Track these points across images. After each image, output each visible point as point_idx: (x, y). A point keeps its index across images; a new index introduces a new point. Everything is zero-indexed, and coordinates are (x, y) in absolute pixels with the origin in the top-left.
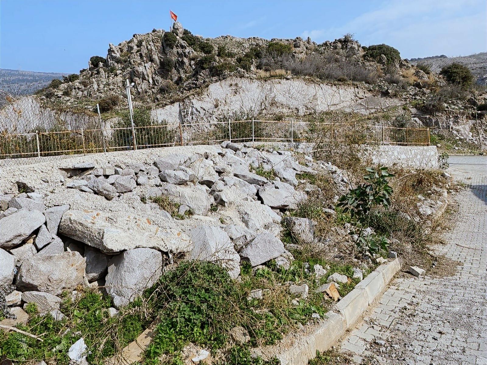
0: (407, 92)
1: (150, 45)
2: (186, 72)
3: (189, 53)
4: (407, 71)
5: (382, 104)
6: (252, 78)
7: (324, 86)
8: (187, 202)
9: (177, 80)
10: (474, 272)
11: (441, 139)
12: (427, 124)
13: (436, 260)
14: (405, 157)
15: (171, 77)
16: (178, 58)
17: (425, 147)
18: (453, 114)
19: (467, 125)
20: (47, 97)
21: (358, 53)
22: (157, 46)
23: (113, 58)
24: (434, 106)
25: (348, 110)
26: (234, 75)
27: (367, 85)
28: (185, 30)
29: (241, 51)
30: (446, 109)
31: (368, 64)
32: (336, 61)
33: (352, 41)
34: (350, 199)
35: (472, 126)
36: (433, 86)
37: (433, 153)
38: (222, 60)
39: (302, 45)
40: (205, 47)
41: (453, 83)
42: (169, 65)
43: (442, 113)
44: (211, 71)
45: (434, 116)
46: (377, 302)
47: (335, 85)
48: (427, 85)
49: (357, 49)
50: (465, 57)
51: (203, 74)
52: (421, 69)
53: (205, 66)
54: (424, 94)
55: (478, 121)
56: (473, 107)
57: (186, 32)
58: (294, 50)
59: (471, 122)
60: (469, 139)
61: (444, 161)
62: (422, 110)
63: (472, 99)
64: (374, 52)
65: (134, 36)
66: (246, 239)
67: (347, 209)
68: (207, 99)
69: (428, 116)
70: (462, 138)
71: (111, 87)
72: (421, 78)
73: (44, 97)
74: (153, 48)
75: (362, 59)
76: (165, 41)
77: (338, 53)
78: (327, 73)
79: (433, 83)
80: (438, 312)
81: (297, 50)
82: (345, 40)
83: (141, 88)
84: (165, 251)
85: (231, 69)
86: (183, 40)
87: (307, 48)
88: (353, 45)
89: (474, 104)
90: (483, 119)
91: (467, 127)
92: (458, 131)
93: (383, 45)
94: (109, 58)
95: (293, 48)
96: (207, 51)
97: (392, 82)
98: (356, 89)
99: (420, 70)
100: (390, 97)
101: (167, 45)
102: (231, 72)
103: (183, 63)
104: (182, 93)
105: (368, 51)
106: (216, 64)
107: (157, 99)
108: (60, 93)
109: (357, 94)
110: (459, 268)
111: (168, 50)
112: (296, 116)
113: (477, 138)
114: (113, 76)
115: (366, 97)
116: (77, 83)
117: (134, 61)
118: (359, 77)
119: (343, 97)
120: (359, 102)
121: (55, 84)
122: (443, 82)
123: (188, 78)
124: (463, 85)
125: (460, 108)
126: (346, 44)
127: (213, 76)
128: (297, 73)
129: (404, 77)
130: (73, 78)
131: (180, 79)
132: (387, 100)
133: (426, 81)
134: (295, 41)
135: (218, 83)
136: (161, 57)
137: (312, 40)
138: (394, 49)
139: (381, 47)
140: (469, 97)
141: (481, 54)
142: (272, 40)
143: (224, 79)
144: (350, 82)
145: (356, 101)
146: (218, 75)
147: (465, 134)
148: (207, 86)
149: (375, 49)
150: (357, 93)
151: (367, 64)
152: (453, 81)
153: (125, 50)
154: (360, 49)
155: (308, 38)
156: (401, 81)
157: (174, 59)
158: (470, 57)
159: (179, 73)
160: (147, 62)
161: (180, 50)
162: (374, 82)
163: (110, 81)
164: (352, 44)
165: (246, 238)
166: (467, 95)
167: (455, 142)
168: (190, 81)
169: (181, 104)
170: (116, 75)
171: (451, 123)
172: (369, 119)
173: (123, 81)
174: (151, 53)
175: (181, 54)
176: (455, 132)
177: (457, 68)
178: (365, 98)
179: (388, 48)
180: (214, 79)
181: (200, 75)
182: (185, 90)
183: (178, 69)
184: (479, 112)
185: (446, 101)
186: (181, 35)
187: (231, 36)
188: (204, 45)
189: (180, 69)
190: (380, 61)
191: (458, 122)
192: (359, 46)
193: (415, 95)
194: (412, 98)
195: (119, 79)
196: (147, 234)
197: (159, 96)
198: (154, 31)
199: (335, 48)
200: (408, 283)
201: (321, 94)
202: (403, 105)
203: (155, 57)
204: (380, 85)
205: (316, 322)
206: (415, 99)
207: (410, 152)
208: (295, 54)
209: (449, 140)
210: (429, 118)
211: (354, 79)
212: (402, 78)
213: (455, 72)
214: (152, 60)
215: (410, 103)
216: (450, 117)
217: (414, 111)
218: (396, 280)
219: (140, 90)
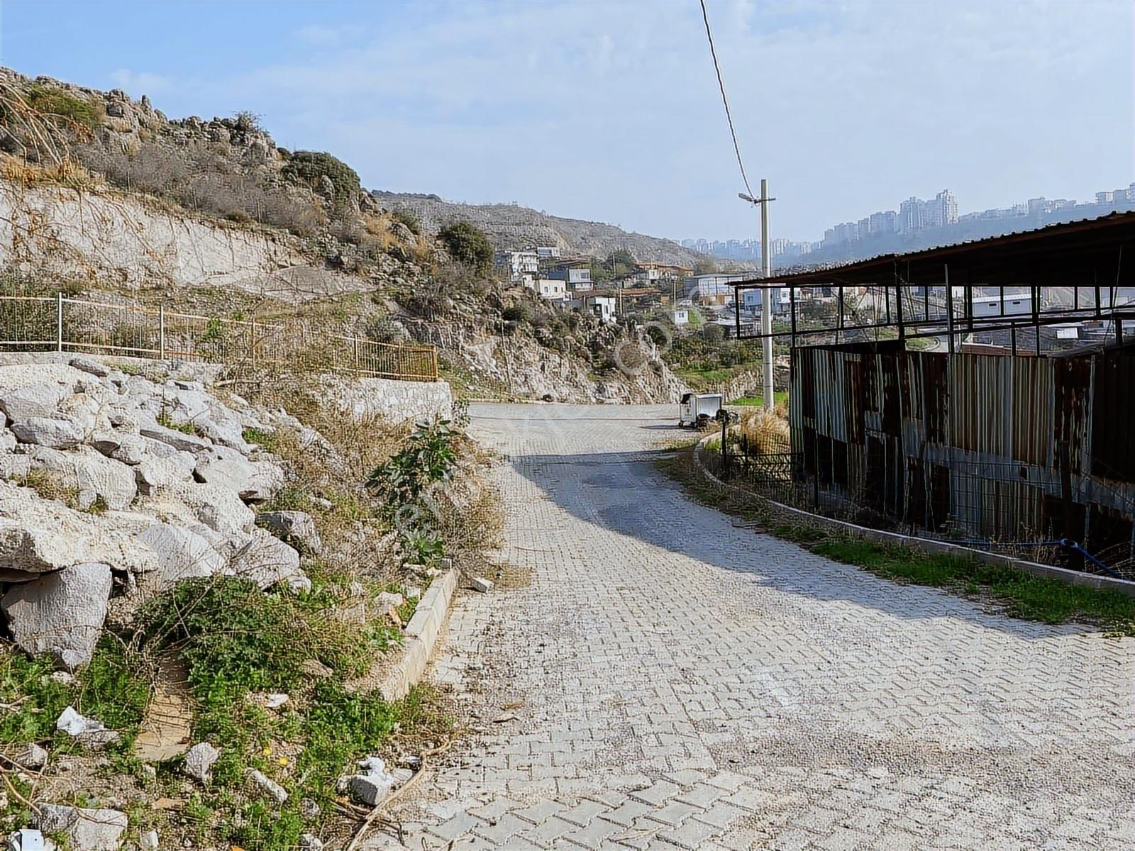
0: (378, 265)
4: (377, 222)
5: (329, 286)
7: (194, 227)
8: (91, 485)
10: (554, 578)
11: (444, 369)
12: (419, 336)
13: (500, 569)
14: (397, 402)
17: (431, 384)
18: (464, 321)
19: (488, 345)
21: (270, 161)
24: (430, 302)
25: (252, 289)
27: (294, 239)
30: (452, 310)
31: (295, 191)
32: (219, 169)
33: (256, 132)
34: (393, 473)
35: (496, 347)
36: (425, 260)
37: (443, 396)
39: (129, 112)
41: (462, 260)
43: (445, 318)
45: (430, 322)
46: (445, 628)
47: (221, 227)
48: (412, 256)
49: (266, 150)
50: (472, 207)
52: (403, 223)
54: (411, 274)
55: (505, 339)
56: (496, 312)
58: (107, 120)
59: (494, 340)
60: (492, 372)
61: (461, 412)
62: (408, 308)
63: (494, 296)
64: (306, 166)
66: (234, 547)
67: (383, 489)
69: (420, 321)
70: (481, 368)
72: (404, 239)
75: (281, 177)
77: (223, 153)
78: (200, 195)
79: (425, 255)
80: (530, 627)
81: (115, 121)
82: (239, 125)
84: (123, 569)
87: (141, 123)
88: (259, 141)
89: (498, 305)
90: (512, 335)
91: (488, 350)
92: (472, 354)
93: (326, 154)
95: (105, 116)
97: (346, 239)
98: (270, 243)
99: (401, 224)
100: (345, 272)
105: (292, 160)
109: (273, 256)
110: (533, 575)
112: (122, 289)
113: (504, 370)
115: (292, 265)
118: (276, 218)
119: (242, 258)
120: (278, 273)
122: (443, 256)
124: (479, 267)
125: (475, 312)
126: (243, 135)
128: (120, 182)
129: (370, 232)
132: (339, 278)
133: (413, 247)
134: (109, 98)
137: (153, 105)
138: (348, 169)
139: (321, 159)
140: (488, 291)
141: (500, 206)
142: (39, 79)
144: (255, 225)
145: (271, 270)
147: (485, 361)
149: (310, 161)
150: (272, 253)
151: (293, 190)
152: (462, 257)
154: (274, 152)
155: (144, 98)
156: (364, 240)
158: (482, 208)
162: (308, 235)
164: (257, 137)
165: (232, 545)
166: (486, 287)
167: (468, 377)
171: (461, 338)
172: (300, 315)
176: (468, 357)
177: (467, 231)
178: (290, 267)
179: (336, 164)
184: (507, 322)
185: (452, 294)
190: (320, 189)
191: (472, 338)
192: (272, 146)
193: (394, 274)
194: (389, 280)
196: (84, 538)
199: (214, 138)
200: (474, 600)
201: (187, 242)
202: (373, 292)
204: (321, 243)
205: (397, 651)
206: (395, 282)
207: (405, 394)
208: (110, 132)
209: (457, 372)
210: (422, 324)
211: (265, 220)
212: (366, 235)
213: (464, 240)
215: (386, 289)
216: (458, 326)
217: (393, 306)
218: (458, 600)
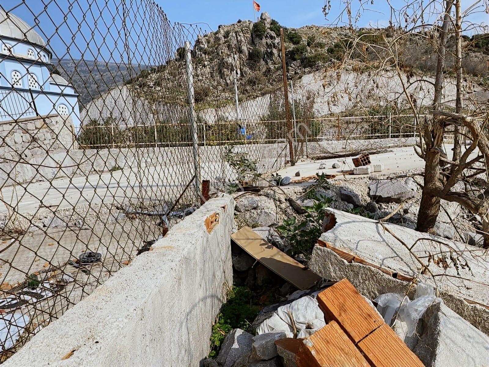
1: (240, 36)
2: (275, 64)
3: (278, 44)
6: (348, 69)
7: (427, 79)
9: (266, 71)
15: (259, 68)
16: (267, 49)
20: (140, 87)
22: (247, 37)
23: (201, 49)
26: (329, 66)
27: (476, 79)
28: (272, 20)
29: (330, 41)
38: (313, 51)
39: (395, 34)
40: (293, 37)
42: (258, 56)
44: (302, 62)
51: (294, 65)
53: (296, 57)
57: (273, 23)
58: (387, 40)
65: (219, 27)
68: (299, 91)
71: (200, 78)
73: (138, 87)
74: (242, 39)
76: (255, 32)
78: (429, 64)
81: (390, 39)
83: (230, 79)
85: (325, 60)
86: (271, 30)
94: (197, 49)
95: (386, 38)
96: (296, 42)
101: (257, 36)
102: (325, 63)
103: (272, 54)
104: (272, 84)
106: (308, 55)
107: (247, 91)
108: (152, 84)
109: (465, 88)
111: (257, 41)
114: (201, 67)
115: (475, 91)
116: (166, 74)
117: (222, 52)
119: (449, 91)
120: (467, 96)
121: (144, 74)
123: (278, 69)
127: (305, 67)
130: (161, 69)
131: (269, 70)
134: (387, 30)
135: (312, 75)
136: (250, 48)
142: (360, 29)
143: (317, 70)
145: (464, 95)
146: (311, 66)
148: (300, 78)
151: (472, 54)
153: (212, 40)
157: (263, 50)
159: (267, 64)
160: (236, 54)
161: (269, 41)
162: (482, 76)
163: (199, 72)
168: (279, 72)
169: (272, 96)
170: (204, 66)
173: (211, 73)
174: (240, 44)
175: (270, 44)
178: (474, 93)
180: (307, 70)
181: (292, 67)
182: (275, 81)
183: (266, 60)
186: (268, 26)
187: (316, 25)
188: (293, 36)
189: (268, 61)
195: (208, 70)
197: (248, 88)
198: (239, 22)
201: (424, 87)
203: (244, 48)
214: (241, 51)
219: (228, 81)
